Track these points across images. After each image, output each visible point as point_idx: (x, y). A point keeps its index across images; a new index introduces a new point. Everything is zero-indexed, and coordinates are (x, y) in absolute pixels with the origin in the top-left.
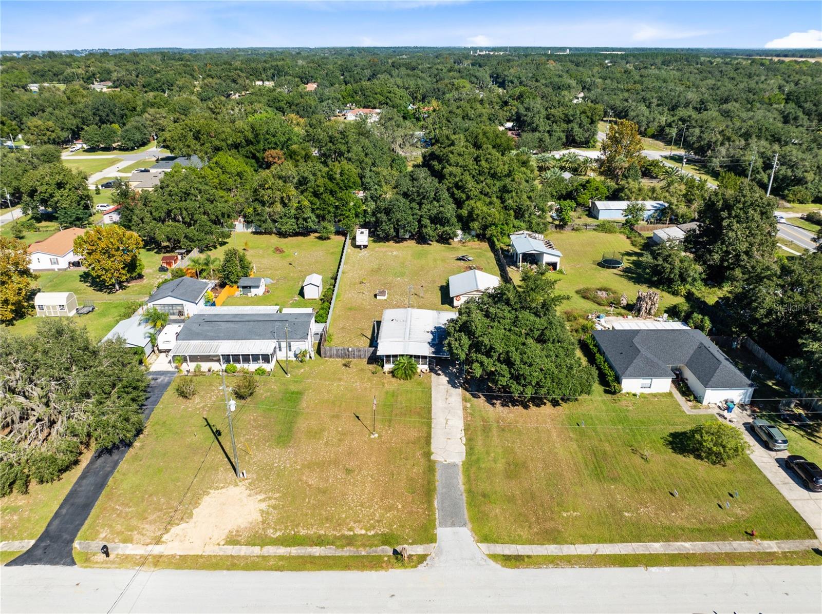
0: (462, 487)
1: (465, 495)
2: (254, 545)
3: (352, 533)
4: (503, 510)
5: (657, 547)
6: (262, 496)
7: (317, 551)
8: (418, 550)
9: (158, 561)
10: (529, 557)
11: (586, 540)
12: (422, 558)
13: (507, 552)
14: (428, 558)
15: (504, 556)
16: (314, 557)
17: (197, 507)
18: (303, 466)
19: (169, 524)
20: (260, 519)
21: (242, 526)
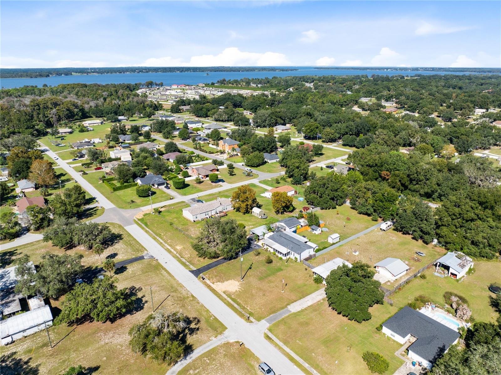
0: (283, 317)
1: (281, 319)
2: (227, 296)
3: (246, 307)
4: (284, 328)
6: (240, 288)
7: (236, 305)
8: (254, 320)
9: (209, 287)
10: (273, 340)
12: (252, 322)
13: (270, 336)
15: (268, 335)
17: (227, 281)
18: (257, 287)
19: (219, 281)
20: (234, 292)
21: (230, 291)
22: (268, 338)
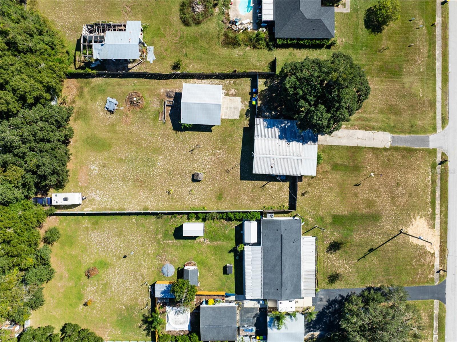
0: (407, 136)
1: (412, 135)
2: (435, 218)
3: (430, 181)
4: (420, 120)
5: (439, 64)
6: (413, 220)
7: (438, 193)
8: (439, 155)
9: (443, 251)
10: (442, 114)
11: (434, 91)
12: (443, 154)
13: (441, 122)
14: (443, 152)
15: (442, 124)
16: (441, 194)
17: (418, 245)
18: (395, 205)
19: (426, 253)
20: (424, 218)
21: (427, 224)
22: (445, 121)
